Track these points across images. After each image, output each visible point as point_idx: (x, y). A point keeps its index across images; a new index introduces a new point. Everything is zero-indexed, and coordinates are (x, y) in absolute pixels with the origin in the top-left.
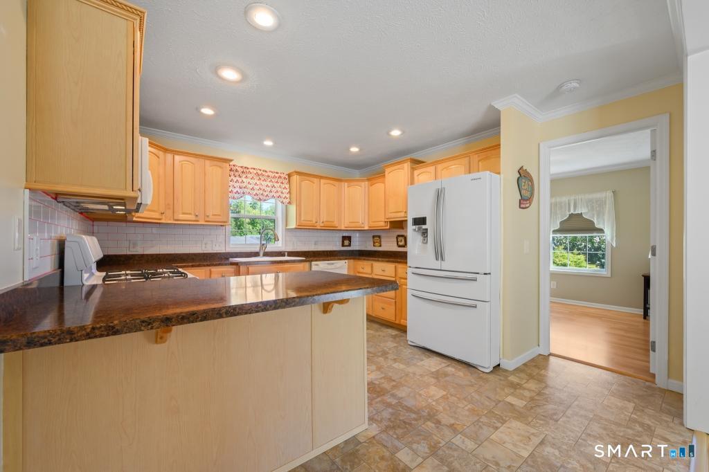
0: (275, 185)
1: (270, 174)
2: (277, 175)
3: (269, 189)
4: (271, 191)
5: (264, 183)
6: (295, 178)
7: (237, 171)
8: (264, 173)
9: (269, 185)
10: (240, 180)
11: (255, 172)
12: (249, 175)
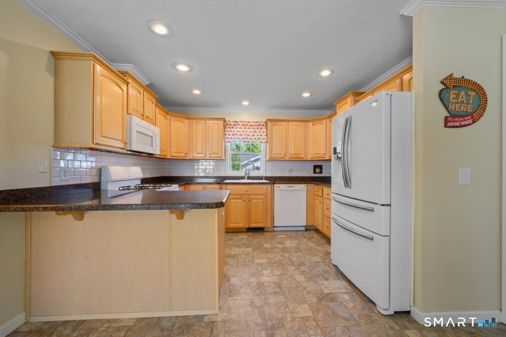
0: (257, 130)
1: (253, 124)
2: (257, 124)
3: (252, 134)
4: (253, 135)
5: (248, 130)
6: (269, 124)
7: (230, 124)
8: (248, 124)
9: (252, 131)
10: (232, 130)
11: (242, 123)
12: (238, 127)
